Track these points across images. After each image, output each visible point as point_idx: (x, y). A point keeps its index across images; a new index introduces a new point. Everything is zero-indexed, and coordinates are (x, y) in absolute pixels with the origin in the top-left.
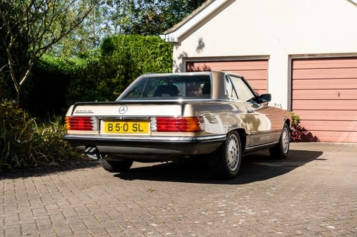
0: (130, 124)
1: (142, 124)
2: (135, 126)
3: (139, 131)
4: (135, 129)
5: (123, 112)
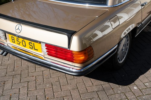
0: (27, 42)
1: (35, 43)
2: (30, 44)
3: (35, 49)
4: (31, 47)
5: (18, 31)
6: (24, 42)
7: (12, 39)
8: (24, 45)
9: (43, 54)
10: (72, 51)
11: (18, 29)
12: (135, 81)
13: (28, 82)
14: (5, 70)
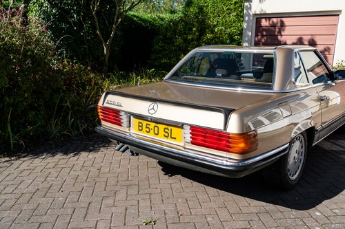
0: (162, 127)
1: (174, 129)
2: (166, 130)
3: (171, 137)
4: (166, 134)
5: (152, 111)
6: (156, 128)
7: (139, 126)
8: (156, 132)
9: (182, 144)
10: (229, 134)
11: (153, 109)
12: (318, 206)
13: (150, 194)
14: (116, 179)
